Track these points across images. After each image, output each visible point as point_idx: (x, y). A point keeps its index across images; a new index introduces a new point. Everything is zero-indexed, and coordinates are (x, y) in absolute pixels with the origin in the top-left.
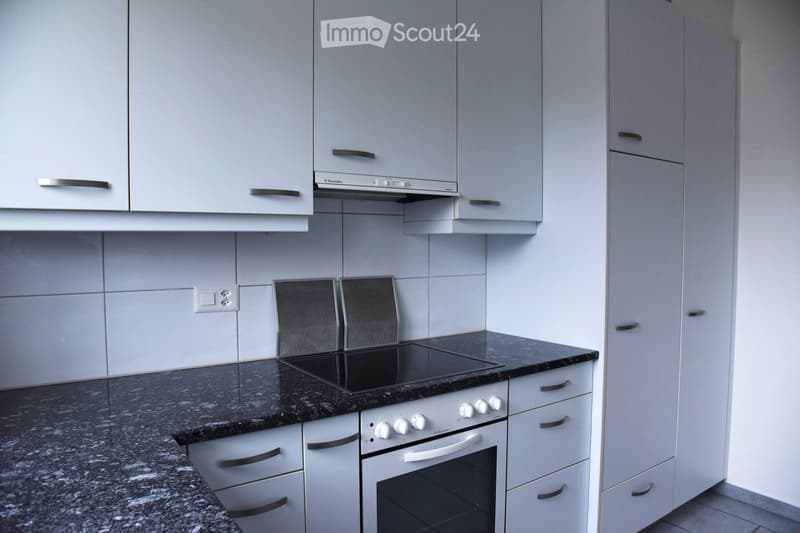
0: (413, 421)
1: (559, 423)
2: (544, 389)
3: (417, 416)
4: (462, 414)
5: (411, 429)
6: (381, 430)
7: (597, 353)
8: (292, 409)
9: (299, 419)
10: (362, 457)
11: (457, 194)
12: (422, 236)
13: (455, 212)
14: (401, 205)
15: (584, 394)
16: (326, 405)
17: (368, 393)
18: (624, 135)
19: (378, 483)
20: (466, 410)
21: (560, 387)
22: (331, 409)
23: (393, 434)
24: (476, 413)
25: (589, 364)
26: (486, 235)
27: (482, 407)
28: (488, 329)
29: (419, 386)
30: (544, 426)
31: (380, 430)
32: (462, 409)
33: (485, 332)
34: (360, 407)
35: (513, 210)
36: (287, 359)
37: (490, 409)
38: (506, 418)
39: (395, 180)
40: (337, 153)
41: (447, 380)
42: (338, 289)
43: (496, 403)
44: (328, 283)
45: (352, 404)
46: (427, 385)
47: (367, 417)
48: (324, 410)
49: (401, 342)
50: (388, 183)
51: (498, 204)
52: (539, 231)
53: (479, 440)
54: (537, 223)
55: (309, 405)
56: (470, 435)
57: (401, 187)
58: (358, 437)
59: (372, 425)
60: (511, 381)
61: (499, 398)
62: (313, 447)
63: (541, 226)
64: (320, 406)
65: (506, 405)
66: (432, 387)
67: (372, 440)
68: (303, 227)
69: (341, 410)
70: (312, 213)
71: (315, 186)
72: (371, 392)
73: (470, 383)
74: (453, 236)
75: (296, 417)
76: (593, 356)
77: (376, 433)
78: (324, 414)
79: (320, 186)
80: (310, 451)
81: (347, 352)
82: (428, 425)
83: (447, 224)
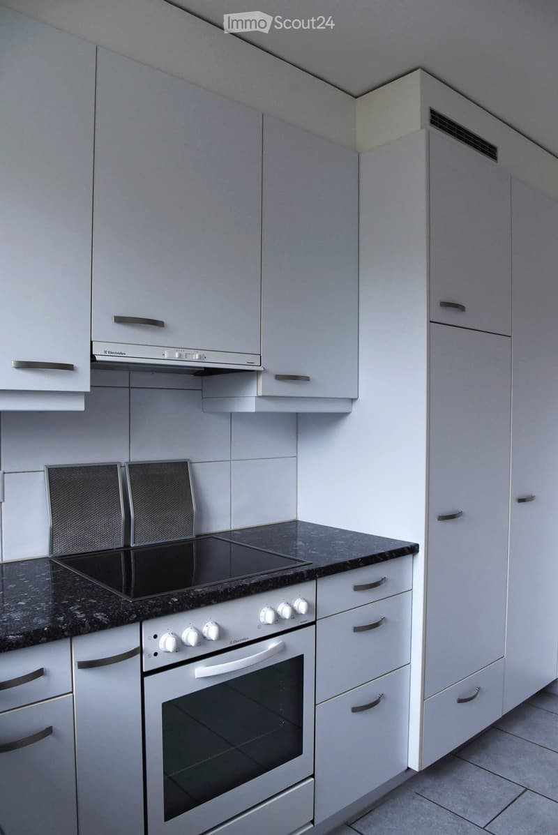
0: (205, 630)
1: (376, 625)
2: (357, 588)
3: (209, 624)
4: (262, 620)
5: (202, 639)
6: (167, 642)
7: (418, 545)
8: (59, 622)
9: (66, 633)
10: (144, 675)
11: (260, 368)
12: (223, 414)
13: (257, 388)
14: (198, 378)
15: (403, 593)
16: (99, 616)
17: (151, 599)
18: (446, 305)
19: (164, 704)
20: (267, 616)
21: (375, 585)
22: (105, 620)
23: (180, 646)
24: (278, 618)
25: (408, 558)
26: (297, 414)
27: (285, 612)
28: (300, 519)
29: (212, 590)
30: (357, 629)
31: (165, 643)
32: (262, 614)
33: (296, 522)
34: (141, 616)
35: (325, 386)
36: (62, 558)
37: (295, 613)
38: (314, 623)
39: (187, 351)
40: (120, 320)
41: (244, 582)
42: (123, 475)
43: (302, 607)
44: (112, 468)
45: (131, 613)
46: (221, 589)
47: (150, 627)
48: (97, 621)
49: (197, 536)
50: (180, 355)
51: (307, 379)
52: (355, 409)
53: (283, 648)
54: (353, 400)
55: (80, 615)
56: (272, 644)
57: (194, 359)
58: (140, 651)
59: (155, 637)
60: (318, 580)
61: (306, 601)
62: (84, 665)
63: (356, 405)
64: (92, 617)
65: (313, 608)
66: (226, 590)
67: (156, 654)
68: (79, 405)
69: (118, 620)
70: (88, 389)
71: (93, 357)
72: (153, 599)
73: (270, 585)
74: (257, 415)
75: (63, 631)
76: (412, 550)
77: (161, 646)
78: (97, 627)
79: (98, 358)
80: (81, 671)
81: (134, 548)
82: (222, 634)
83: (249, 401)
